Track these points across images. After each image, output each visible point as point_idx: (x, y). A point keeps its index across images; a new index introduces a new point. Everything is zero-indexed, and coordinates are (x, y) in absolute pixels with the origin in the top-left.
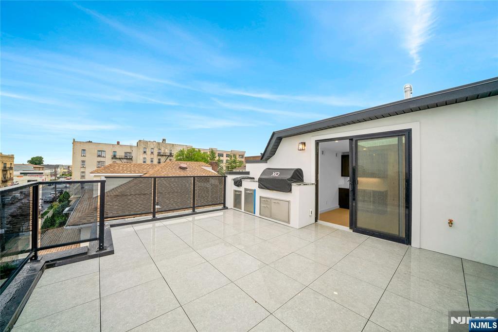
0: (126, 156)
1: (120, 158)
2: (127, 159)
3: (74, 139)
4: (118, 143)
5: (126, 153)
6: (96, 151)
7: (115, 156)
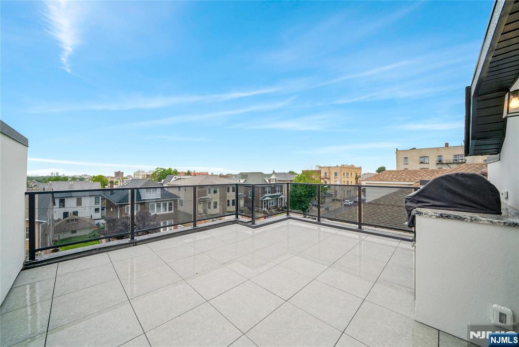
0: (457, 160)
1: (447, 164)
2: (457, 163)
3: (397, 149)
4: (447, 145)
5: (455, 156)
6: (418, 158)
7: (440, 161)
